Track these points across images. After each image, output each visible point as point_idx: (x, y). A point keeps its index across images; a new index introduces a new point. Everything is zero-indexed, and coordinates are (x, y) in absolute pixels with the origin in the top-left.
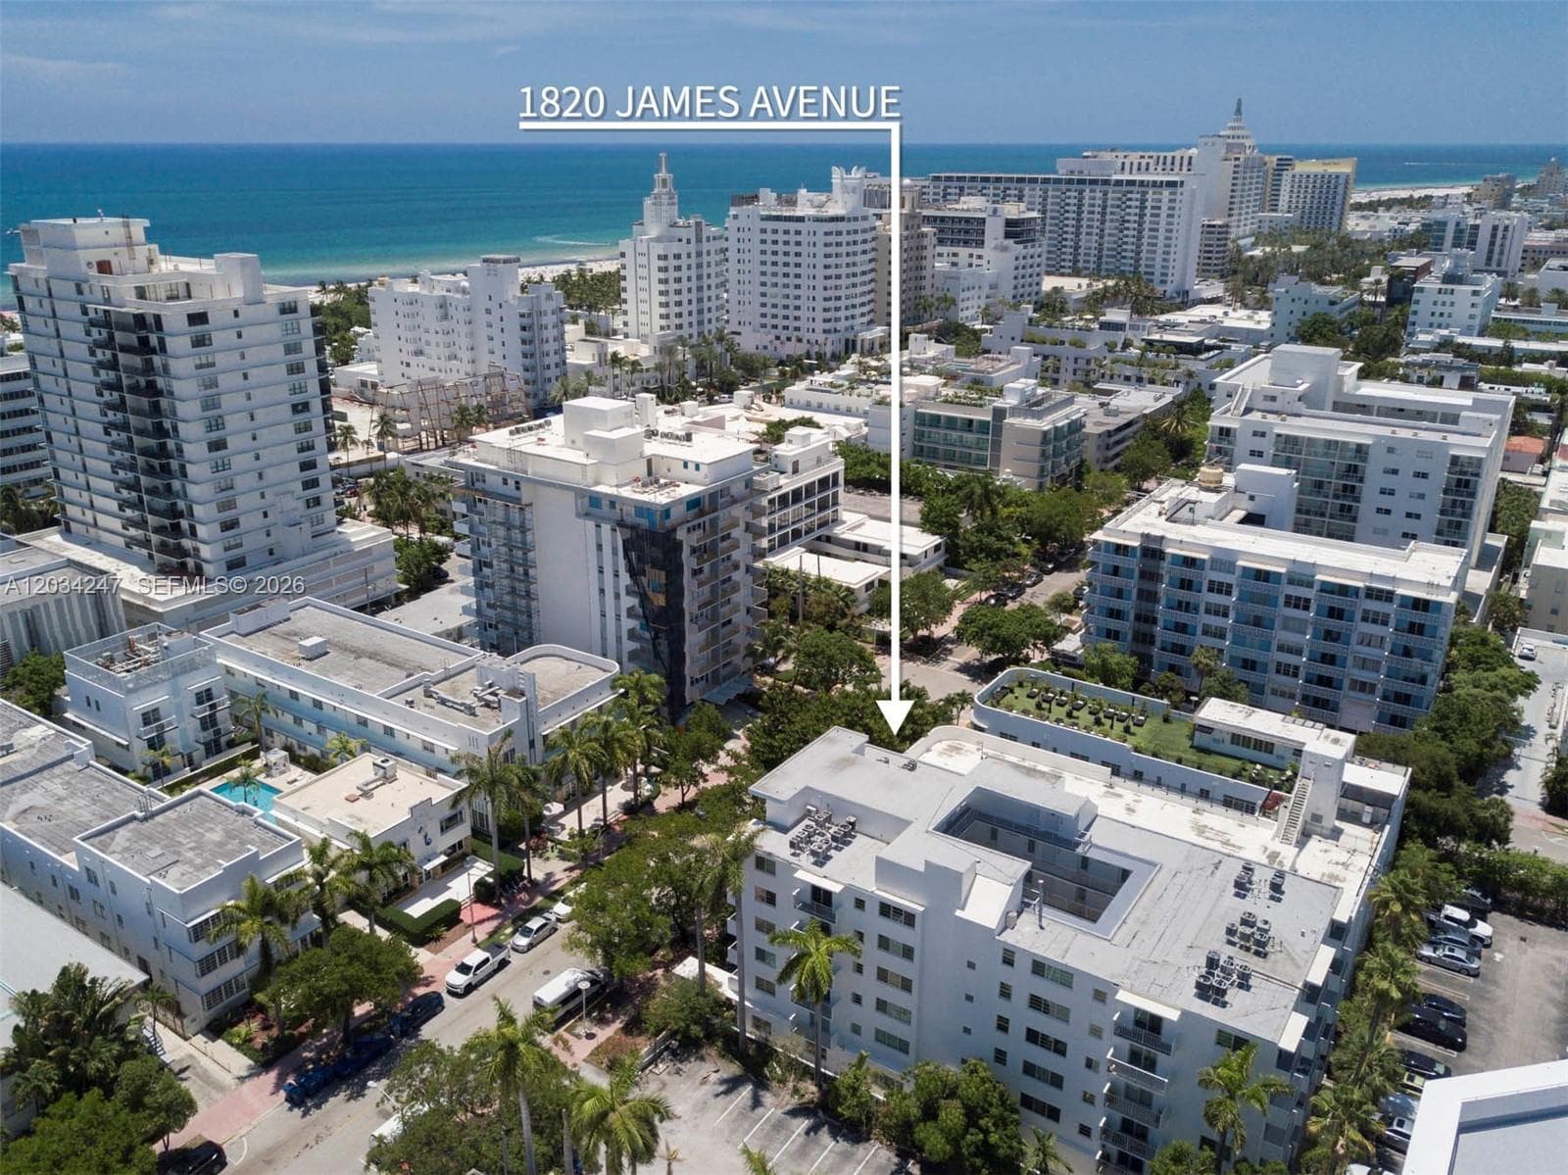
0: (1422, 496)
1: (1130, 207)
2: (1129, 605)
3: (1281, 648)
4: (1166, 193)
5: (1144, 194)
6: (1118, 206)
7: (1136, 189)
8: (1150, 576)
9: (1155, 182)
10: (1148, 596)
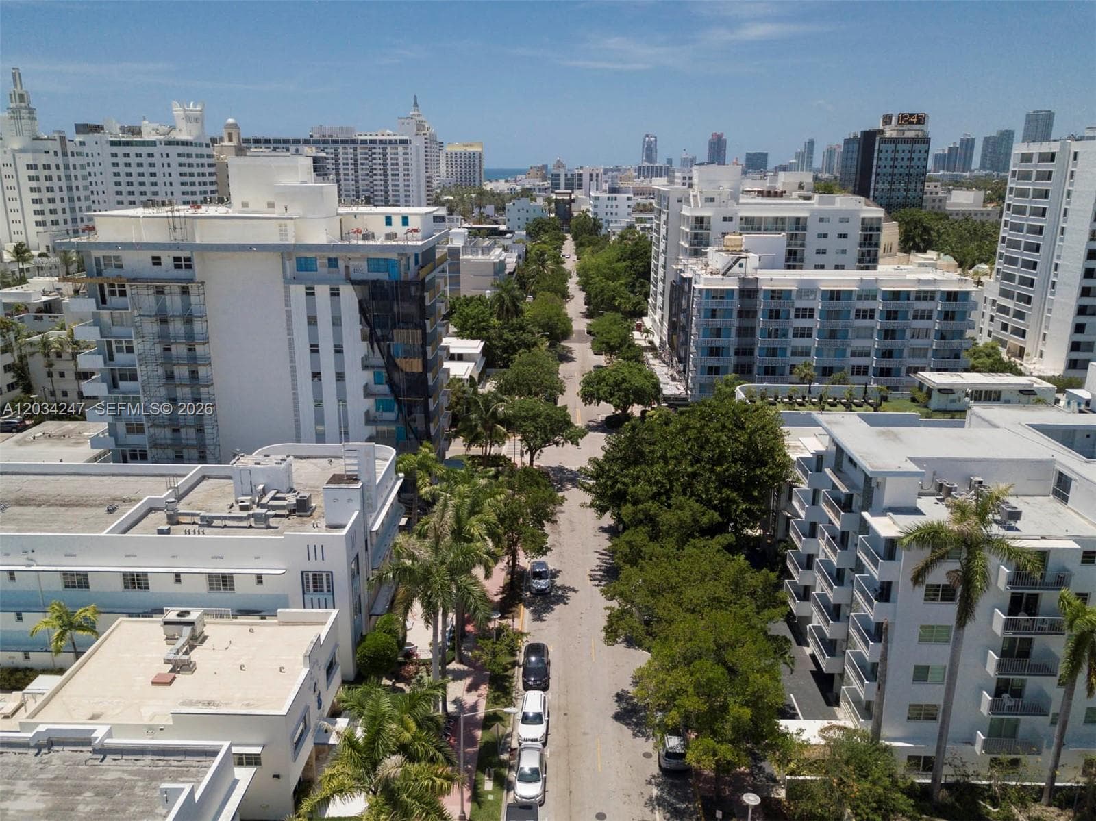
0: (844, 252)
1: (375, 159)
2: (732, 341)
3: (853, 354)
4: (400, 148)
5: (384, 149)
6: (367, 159)
7: (378, 146)
8: (746, 314)
9: (390, 141)
10: (746, 332)
